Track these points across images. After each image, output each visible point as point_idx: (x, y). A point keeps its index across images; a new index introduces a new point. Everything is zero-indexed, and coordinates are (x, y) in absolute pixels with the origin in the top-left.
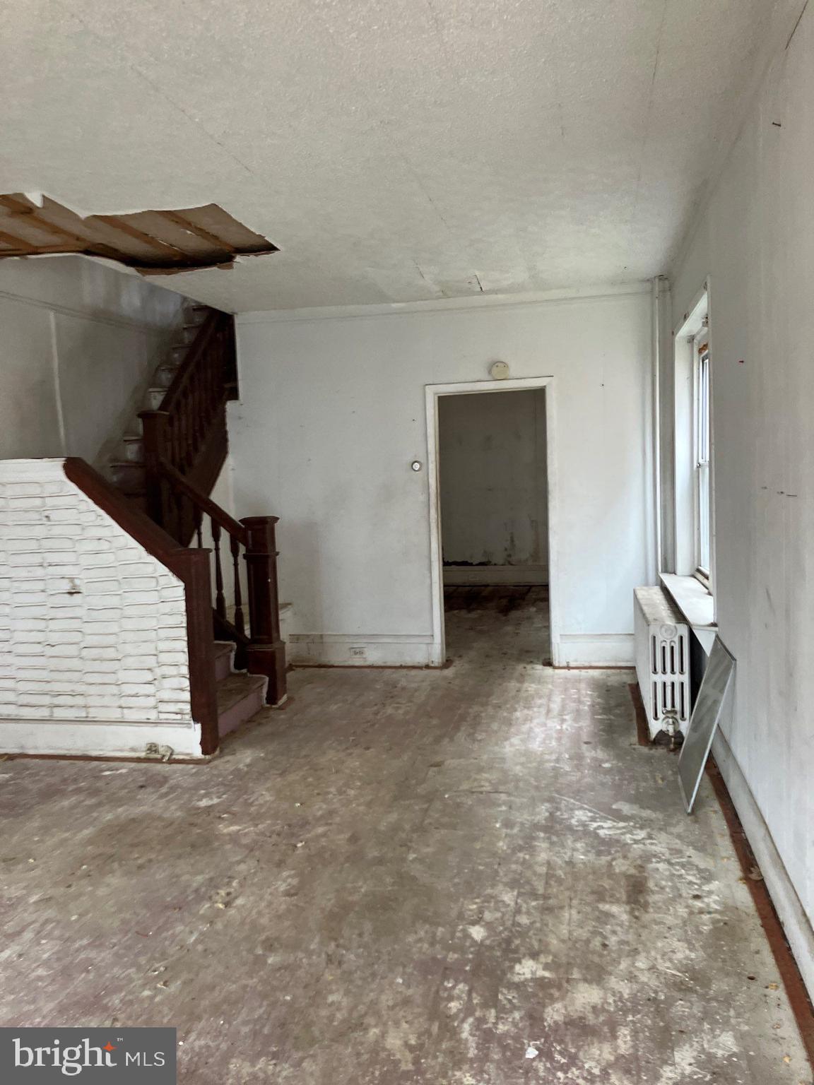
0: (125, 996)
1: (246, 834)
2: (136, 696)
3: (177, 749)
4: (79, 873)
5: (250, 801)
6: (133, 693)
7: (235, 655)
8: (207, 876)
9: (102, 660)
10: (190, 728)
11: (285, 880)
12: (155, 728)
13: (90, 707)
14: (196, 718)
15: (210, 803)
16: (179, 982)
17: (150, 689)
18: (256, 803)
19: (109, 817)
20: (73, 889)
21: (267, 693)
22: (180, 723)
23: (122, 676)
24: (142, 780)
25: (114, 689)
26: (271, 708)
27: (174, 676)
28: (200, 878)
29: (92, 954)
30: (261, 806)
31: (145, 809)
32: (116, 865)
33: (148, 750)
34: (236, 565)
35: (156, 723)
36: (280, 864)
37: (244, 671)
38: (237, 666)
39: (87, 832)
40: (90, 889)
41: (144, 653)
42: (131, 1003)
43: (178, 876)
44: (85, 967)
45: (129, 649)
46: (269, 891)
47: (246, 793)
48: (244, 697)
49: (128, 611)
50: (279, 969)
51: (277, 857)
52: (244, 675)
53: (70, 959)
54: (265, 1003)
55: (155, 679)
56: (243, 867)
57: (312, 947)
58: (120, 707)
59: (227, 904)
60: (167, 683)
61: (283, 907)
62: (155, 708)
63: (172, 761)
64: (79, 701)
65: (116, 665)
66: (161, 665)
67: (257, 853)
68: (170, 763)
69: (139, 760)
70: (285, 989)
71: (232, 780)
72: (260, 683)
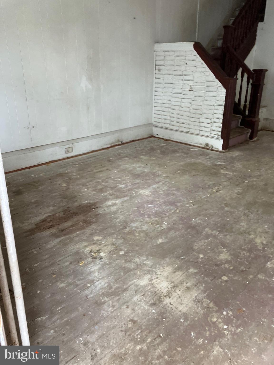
0: (182, 204)
1: (229, 175)
2: (204, 127)
3: (214, 146)
4: (177, 172)
5: (233, 166)
6: (204, 126)
7: (241, 120)
8: (213, 183)
9: (196, 114)
10: (220, 140)
11: (238, 190)
12: (208, 139)
13: (190, 129)
14: (222, 137)
15: (220, 164)
16: (197, 206)
17: (209, 125)
18: (235, 167)
19: (189, 161)
20: (174, 176)
21: (250, 136)
22: (217, 138)
23: (201, 120)
24: (201, 153)
25: (198, 124)
26: (250, 141)
27: (217, 122)
28: (211, 183)
29: (176, 192)
30: (237, 168)
31: (200, 161)
32: (187, 173)
33: (205, 145)
34: (247, 87)
35: (209, 137)
36: (237, 185)
37: (243, 127)
38: (241, 125)
39: (182, 163)
40: (179, 177)
41: (209, 113)
42: (183, 206)
43: (204, 180)
44: (173, 194)
45: (204, 111)
46: (231, 191)
47: (233, 164)
48: (241, 135)
49: (206, 98)
50: (228, 212)
51: (237, 183)
52: (243, 128)
53: (170, 192)
54: (221, 218)
55: (211, 122)
56: (225, 183)
57: (240, 209)
58: (199, 130)
59: (217, 191)
60: (215, 124)
61: (235, 197)
62: (210, 132)
63: (212, 150)
64: (187, 126)
65: (200, 116)
66: (214, 118)
67: (231, 181)
68: (211, 150)
69: (202, 148)
70: (228, 217)
71: (230, 159)
72: (247, 132)
